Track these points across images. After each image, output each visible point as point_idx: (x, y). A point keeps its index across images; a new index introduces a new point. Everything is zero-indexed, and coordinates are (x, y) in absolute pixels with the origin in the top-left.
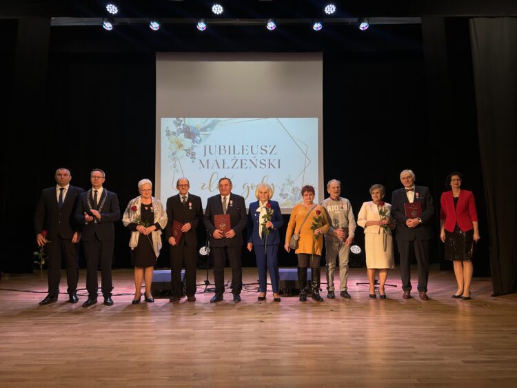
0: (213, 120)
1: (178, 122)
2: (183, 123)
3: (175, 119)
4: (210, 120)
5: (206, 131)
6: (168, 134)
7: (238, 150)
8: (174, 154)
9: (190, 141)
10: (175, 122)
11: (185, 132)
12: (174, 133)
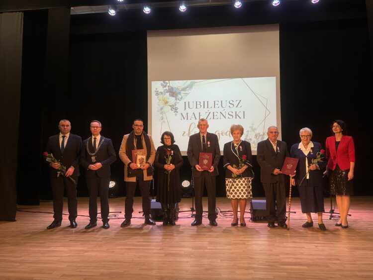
0: (192, 82)
1: (164, 84)
2: (168, 85)
3: (162, 82)
4: (189, 82)
5: (186, 90)
6: (157, 94)
7: (211, 104)
8: (162, 109)
9: (174, 98)
11: (170, 92)
12: (162, 93)
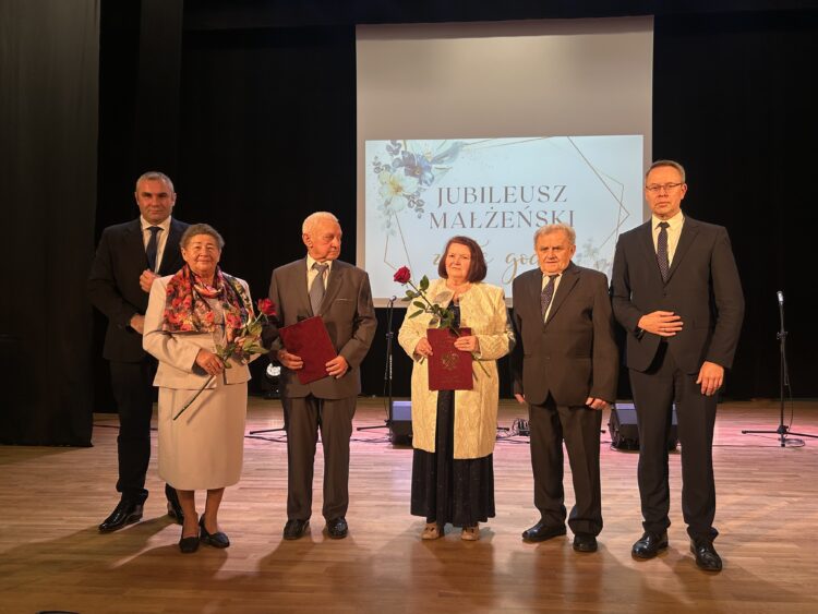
0: (456, 143)
1: (394, 148)
2: (403, 149)
3: (389, 142)
4: (450, 143)
5: (443, 162)
6: (378, 168)
7: (499, 194)
8: (388, 203)
9: (414, 180)
10: (389, 148)
11: (406, 165)
12: (387, 167)
